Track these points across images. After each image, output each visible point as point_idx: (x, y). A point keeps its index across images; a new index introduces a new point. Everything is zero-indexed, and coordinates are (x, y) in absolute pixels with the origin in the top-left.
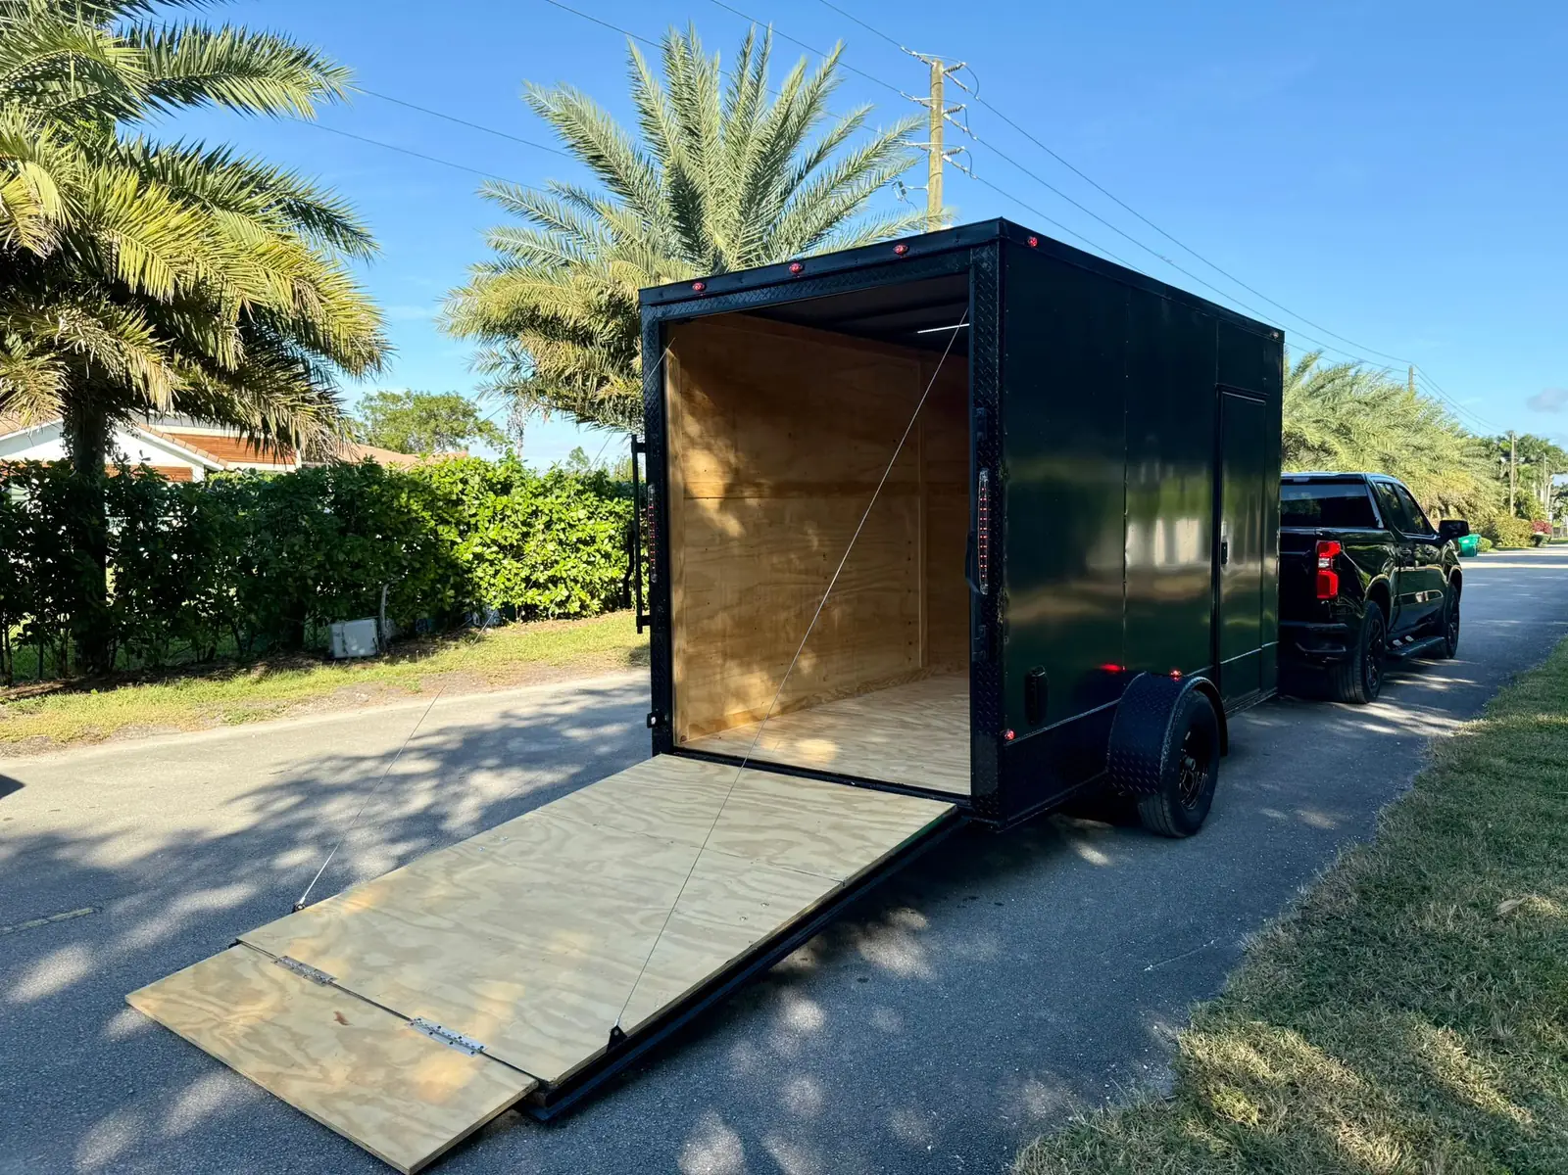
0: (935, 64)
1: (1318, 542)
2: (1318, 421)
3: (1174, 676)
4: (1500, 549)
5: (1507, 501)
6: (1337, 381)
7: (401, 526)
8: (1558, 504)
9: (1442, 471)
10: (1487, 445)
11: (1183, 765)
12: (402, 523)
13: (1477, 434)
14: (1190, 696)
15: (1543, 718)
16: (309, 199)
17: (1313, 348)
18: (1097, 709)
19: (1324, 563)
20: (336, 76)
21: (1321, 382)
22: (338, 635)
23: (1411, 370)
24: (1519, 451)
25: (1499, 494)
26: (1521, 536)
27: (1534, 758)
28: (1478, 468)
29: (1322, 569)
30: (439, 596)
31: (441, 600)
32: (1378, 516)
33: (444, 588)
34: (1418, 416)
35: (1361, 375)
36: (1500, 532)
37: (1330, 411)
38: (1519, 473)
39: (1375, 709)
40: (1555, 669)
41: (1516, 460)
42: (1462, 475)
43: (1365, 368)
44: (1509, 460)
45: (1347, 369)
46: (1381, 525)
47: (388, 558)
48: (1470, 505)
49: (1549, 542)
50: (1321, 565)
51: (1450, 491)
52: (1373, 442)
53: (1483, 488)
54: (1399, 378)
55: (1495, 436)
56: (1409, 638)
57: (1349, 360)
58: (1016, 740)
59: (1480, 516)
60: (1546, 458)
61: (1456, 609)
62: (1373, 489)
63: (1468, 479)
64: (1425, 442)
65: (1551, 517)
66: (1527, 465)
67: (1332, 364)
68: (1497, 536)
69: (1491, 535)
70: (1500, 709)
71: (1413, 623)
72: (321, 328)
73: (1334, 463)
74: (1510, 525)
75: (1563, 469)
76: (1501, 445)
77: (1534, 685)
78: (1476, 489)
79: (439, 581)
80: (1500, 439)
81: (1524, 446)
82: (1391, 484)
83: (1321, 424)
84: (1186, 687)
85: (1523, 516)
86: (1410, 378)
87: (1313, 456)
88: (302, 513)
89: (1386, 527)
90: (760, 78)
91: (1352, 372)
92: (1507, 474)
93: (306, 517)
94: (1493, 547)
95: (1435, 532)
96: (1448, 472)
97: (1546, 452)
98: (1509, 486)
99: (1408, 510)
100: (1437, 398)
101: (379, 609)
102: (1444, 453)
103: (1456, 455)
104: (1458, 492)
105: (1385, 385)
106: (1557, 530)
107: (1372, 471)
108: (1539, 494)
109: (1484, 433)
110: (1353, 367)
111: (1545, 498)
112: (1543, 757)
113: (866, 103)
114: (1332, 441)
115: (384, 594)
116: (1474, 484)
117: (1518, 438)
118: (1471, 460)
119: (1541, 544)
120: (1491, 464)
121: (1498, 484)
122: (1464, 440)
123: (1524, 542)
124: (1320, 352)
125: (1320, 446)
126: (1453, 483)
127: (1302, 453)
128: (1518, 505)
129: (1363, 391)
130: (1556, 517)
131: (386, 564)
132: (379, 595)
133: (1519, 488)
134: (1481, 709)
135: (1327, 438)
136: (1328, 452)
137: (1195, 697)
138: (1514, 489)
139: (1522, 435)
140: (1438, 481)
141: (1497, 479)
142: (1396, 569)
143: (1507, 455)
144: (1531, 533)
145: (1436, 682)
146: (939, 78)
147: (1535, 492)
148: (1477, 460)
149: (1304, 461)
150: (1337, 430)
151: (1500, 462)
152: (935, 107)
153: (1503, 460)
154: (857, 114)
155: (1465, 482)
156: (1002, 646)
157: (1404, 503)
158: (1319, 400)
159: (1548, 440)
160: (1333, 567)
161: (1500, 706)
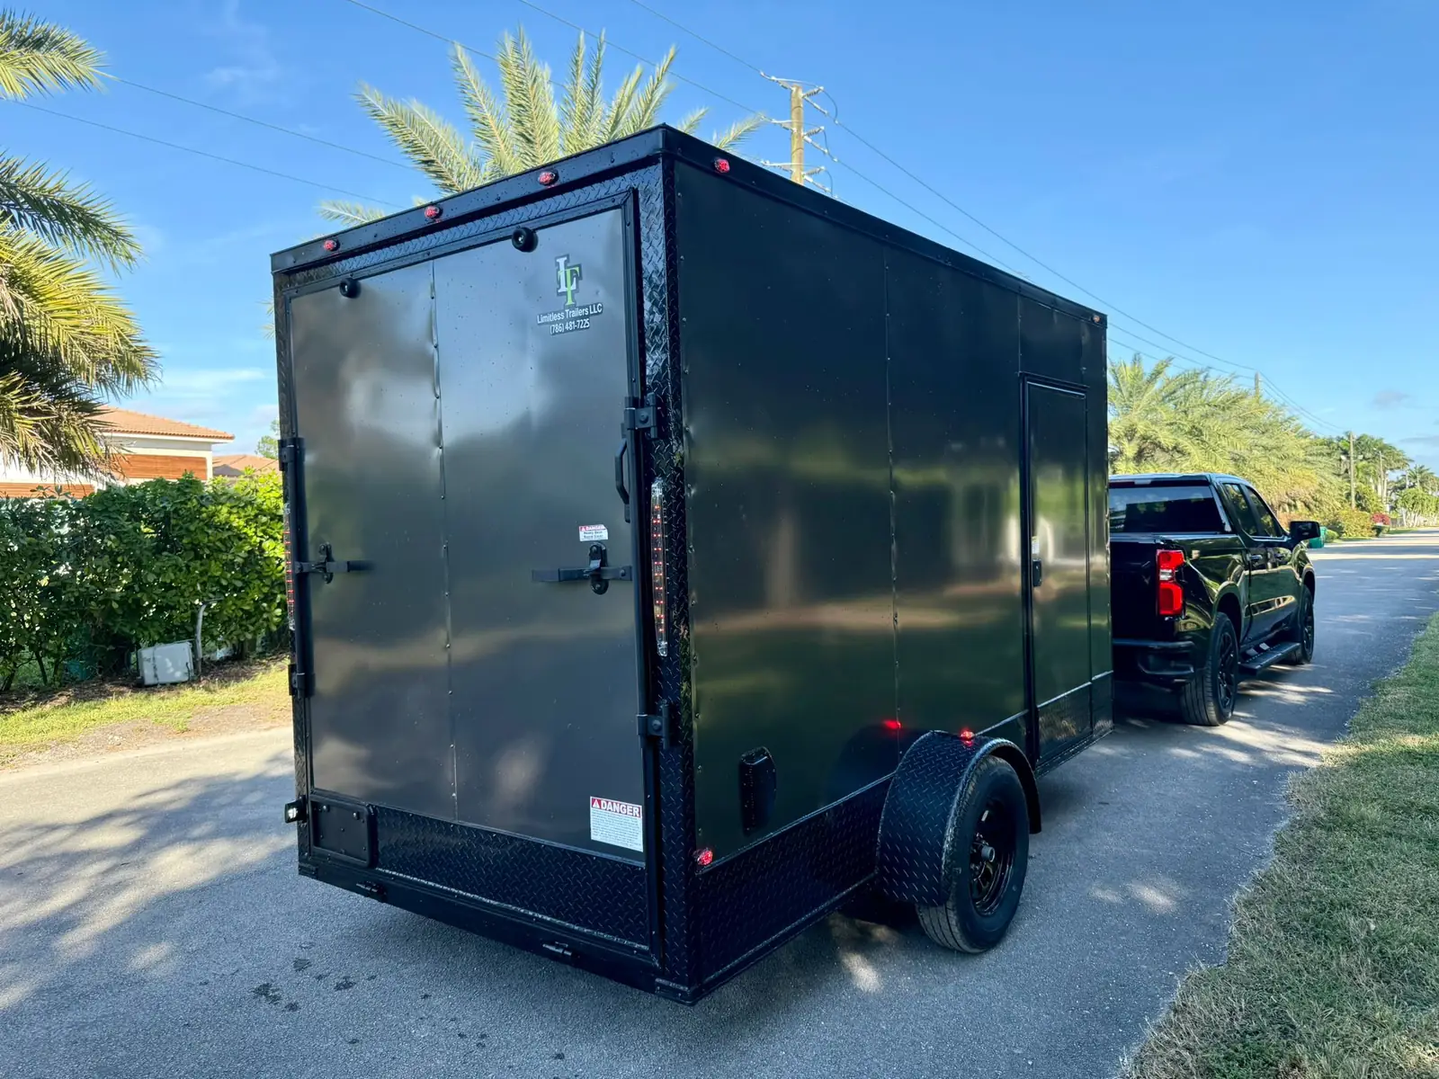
0: (794, 89)
1: (1159, 551)
2: (1171, 424)
3: (966, 739)
4: (1345, 540)
5: (1349, 495)
6: (1187, 387)
7: (218, 544)
8: (1394, 497)
9: (1289, 469)
10: (1329, 443)
11: (977, 858)
12: (220, 540)
13: (1318, 434)
14: (984, 766)
15: (1413, 742)
16: (58, 196)
17: (1164, 356)
18: (857, 792)
19: (1165, 575)
20: (84, 59)
21: (1172, 386)
22: (149, 660)
23: (1256, 379)
24: (1357, 449)
25: (1341, 489)
26: (1363, 527)
27: (1413, 804)
28: (1322, 466)
29: (1164, 581)
30: (265, 616)
31: (267, 620)
32: (1224, 518)
33: (269, 606)
34: (1264, 418)
35: (1210, 380)
36: (1344, 524)
37: (1183, 415)
38: (1358, 470)
39: (1230, 730)
40: (1415, 675)
41: (1356, 458)
42: (1308, 473)
43: (1213, 374)
44: (1348, 458)
45: (1197, 375)
46: (1228, 528)
47: (205, 579)
48: (1316, 500)
49: (1389, 532)
50: (1163, 577)
51: (1296, 487)
52: (1224, 443)
53: (1327, 485)
54: (1246, 384)
55: (1335, 437)
56: (1264, 646)
57: (1198, 367)
58: (717, 863)
59: (1326, 510)
60: (1382, 456)
61: (1310, 612)
62: (1219, 492)
63: (1313, 476)
64: (1272, 443)
65: (1388, 509)
66: (1364, 462)
67: (1181, 371)
68: (1341, 528)
69: (1336, 527)
70: (1364, 731)
71: (1267, 629)
72: (38, 331)
73: (1188, 463)
74: (1353, 519)
75: (1396, 465)
76: (1340, 444)
77: (1396, 696)
78: (1320, 485)
79: (264, 600)
80: (1340, 439)
81: (1362, 444)
82: (1238, 485)
83: (1175, 427)
84: (981, 751)
85: (1363, 509)
86: (1256, 384)
87: (1169, 457)
88: (109, 533)
89: (1234, 532)
90: (595, 86)
91: (1201, 377)
92: (1346, 471)
93: (112, 537)
94: (1338, 538)
95: (1285, 534)
96: (1294, 469)
97: (1381, 449)
98: (1349, 482)
99: (1255, 510)
100: (1282, 402)
101: (195, 631)
102: (1289, 452)
103: (1301, 454)
104: (1304, 490)
105: (1233, 389)
106: (1394, 521)
107: (1220, 471)
108: (1376, 488)
109: (1325, 434)
110: (1202, 372)
111: (1382, 491)
112: (1423, 802)
113: (701, 108)
114: (1185, 443)
115: (201, 616)
116: (1319, 480)
117: (1356, 437)
118: (1315, 458)
119: (1381, 534)
120: (1332, 461)
121: (1340, 479)
122: (1307, 440)
123: (1366, 533)
124: (1170, 359)
125: (1175, 448)
126: (1299, 480)
127: (1158, 453)
128: (1358, 498)
129: (1213, 395)
130: (1393, 508)
131: (204, 584)
132: (194, 618)
133: (1359, 484)
134: (1343, 729)
135: (1180, 440)
136: (1181, 452)
137: (991, 767)
138: (1354, 485)
139: (1359, 435)
140: (1286, 478)
141: (1339, 475)
142: (1247, 572)
143: (1345, 453)
144: (1371, 524)
145: (1291, 693)
146: (799, 101)
147: (1373, 487)
148: (1320, 458)
149: (1160, 462)
150: (1190, 433)
151: (1340, 460)
152: (795, 129)
153: (1343, 457)
154: (692, 120)
155: (1311, 479)
156: (691, 730)
157: (1251, 502)
158: (1171, 405)
159: (1382, 439)
160: (1177, 577)
161: (1363, 727)
